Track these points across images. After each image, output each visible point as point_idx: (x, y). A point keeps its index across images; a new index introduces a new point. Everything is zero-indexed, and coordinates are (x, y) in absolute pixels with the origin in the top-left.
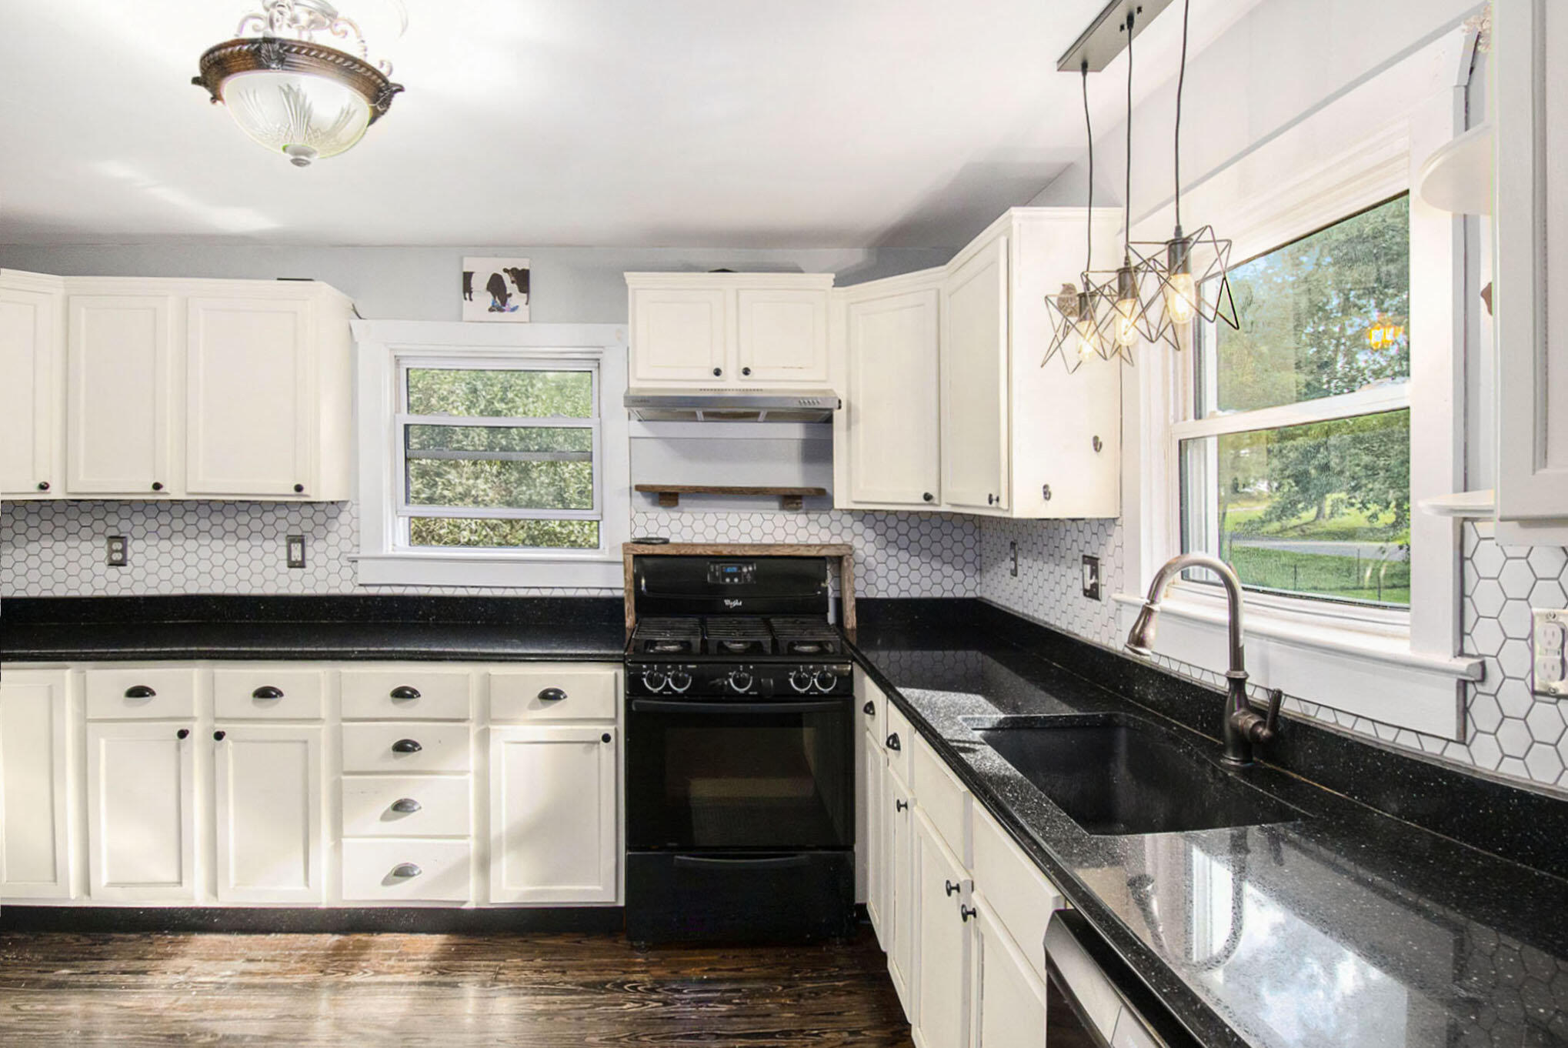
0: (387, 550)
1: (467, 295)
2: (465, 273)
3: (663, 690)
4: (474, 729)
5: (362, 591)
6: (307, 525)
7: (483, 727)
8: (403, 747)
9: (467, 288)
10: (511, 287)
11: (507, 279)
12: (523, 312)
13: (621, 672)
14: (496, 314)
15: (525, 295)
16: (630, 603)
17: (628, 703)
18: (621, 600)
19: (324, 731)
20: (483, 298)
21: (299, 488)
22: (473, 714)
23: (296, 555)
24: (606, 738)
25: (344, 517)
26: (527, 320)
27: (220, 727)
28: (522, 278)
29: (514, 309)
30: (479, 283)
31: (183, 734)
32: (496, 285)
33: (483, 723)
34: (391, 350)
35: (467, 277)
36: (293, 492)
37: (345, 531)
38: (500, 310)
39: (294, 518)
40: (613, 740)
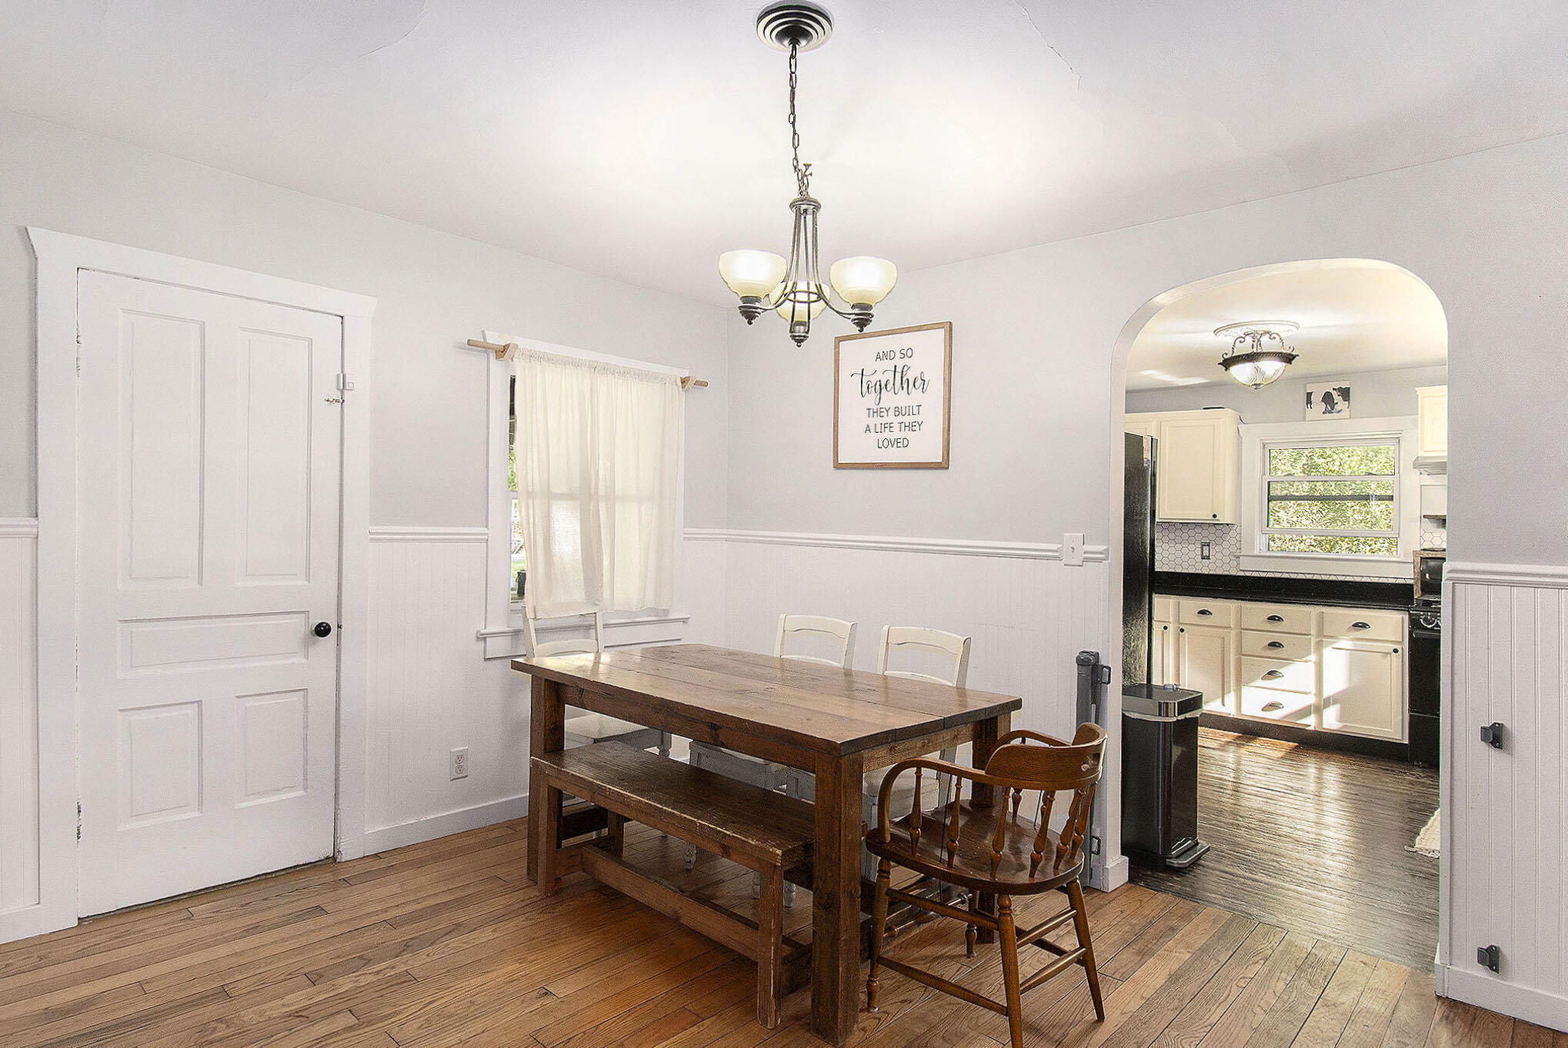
0: (1256, 552)
1: (1309, 405)
2: (1307, 393)
3: (1435, 626)
4: (1313, 640)
5: (1242, 574)
6: (1212, 537)
7: (1318, 639)
8: (1273, 645)
9: (1309, 402)
10: (1337, 398)
11: (1335, 394)
12: (1346, 413)
13: (1407, 617)
14: (1328, 415)
15: (1347, 403)
16: (1418, 586)
17: (1410, 634)
18: (1411, 586)
19: (1233, 633)
20: (1319, 406)
21: (1215, 516)
22: (1313, 632)
23: (1206, 553)
24: (1396, 651)
25: (1232, 533)
26: (1348, 417)
27: (1181, 627)
28: (1345, 393)
29: (1339, 412)
30: (1317, 398)
31: (1165, 628)
32: (1328, 398)
33: (1319, 637)
34: (1261, 440)
35: (1309, 395)
36: (1212, 518)
37: (1233, 541)
38: (1330, 412)
39: (1205, 533)
40: (1400, 651)
